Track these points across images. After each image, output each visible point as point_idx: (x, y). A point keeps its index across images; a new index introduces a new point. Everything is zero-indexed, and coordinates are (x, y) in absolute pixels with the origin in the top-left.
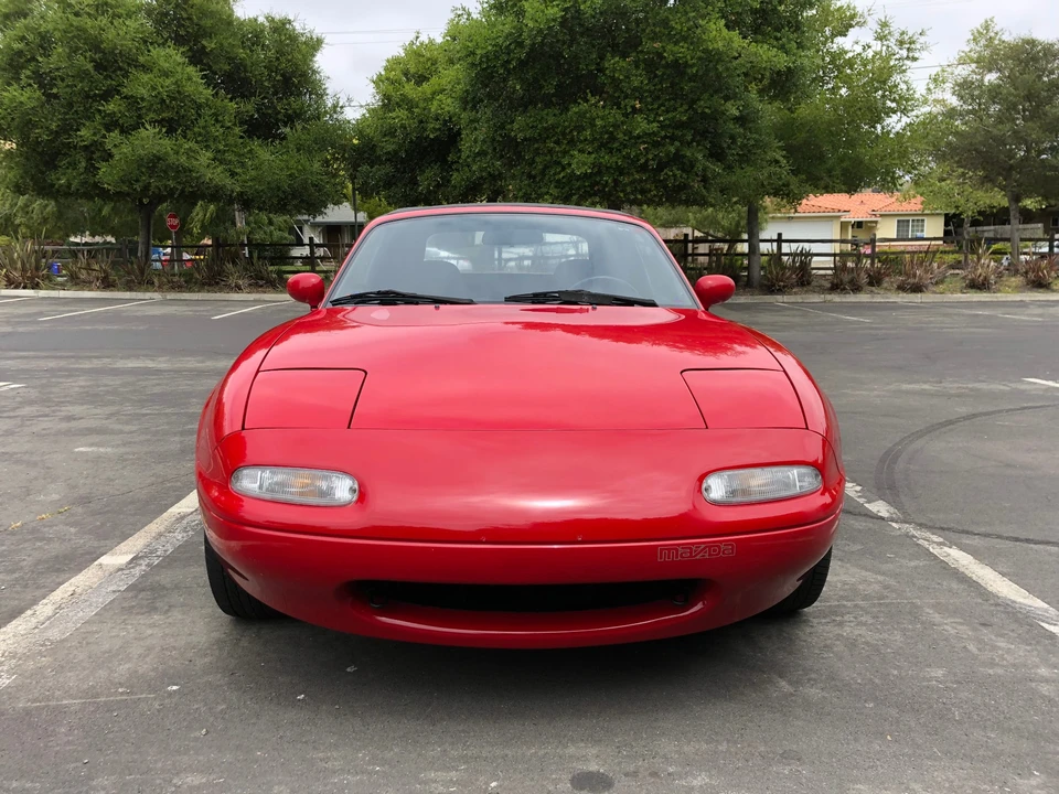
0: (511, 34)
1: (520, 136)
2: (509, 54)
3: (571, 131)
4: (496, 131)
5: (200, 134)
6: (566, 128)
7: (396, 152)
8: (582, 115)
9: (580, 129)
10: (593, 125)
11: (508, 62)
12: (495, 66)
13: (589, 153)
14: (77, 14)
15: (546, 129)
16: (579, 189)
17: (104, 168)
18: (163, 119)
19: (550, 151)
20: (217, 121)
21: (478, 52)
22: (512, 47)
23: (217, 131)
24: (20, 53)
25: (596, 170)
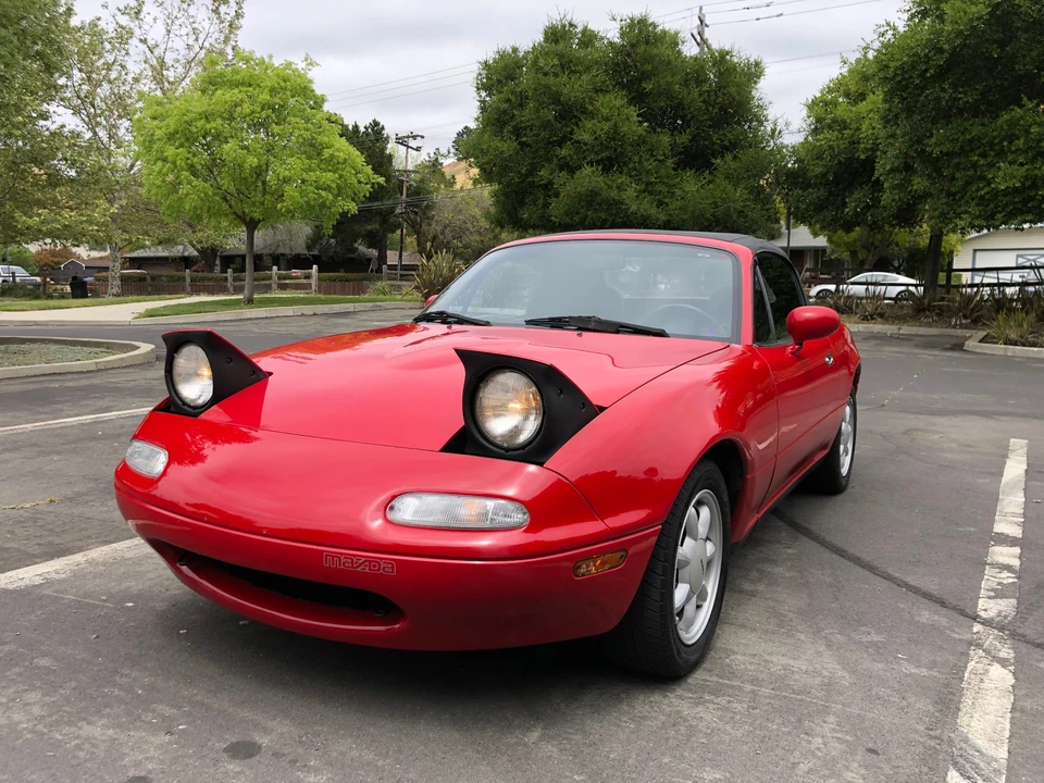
0: (929, 40)
1: (937, 151)
2: (928, 62)
3: (1001, 142)
4: (911, 146)
5: (635, 169)
6: (995, 138)
7: (824, 175)
8: (1013, 123)
9: (1012, 138)
10: (1027, 132)
11: (926, 70)
12: (911, 77)
13: (1022, 164)
14: (546, 74)
15: (971, 141)
16: (1007, 205)
17: (554, 202)
18: (602, 159)
19: (975, 165)
20: (652, 155)
21: (892, 64)
22: (931, 54)
23: (650, 165)
24: (505, 112)
25: (1028, 183)
